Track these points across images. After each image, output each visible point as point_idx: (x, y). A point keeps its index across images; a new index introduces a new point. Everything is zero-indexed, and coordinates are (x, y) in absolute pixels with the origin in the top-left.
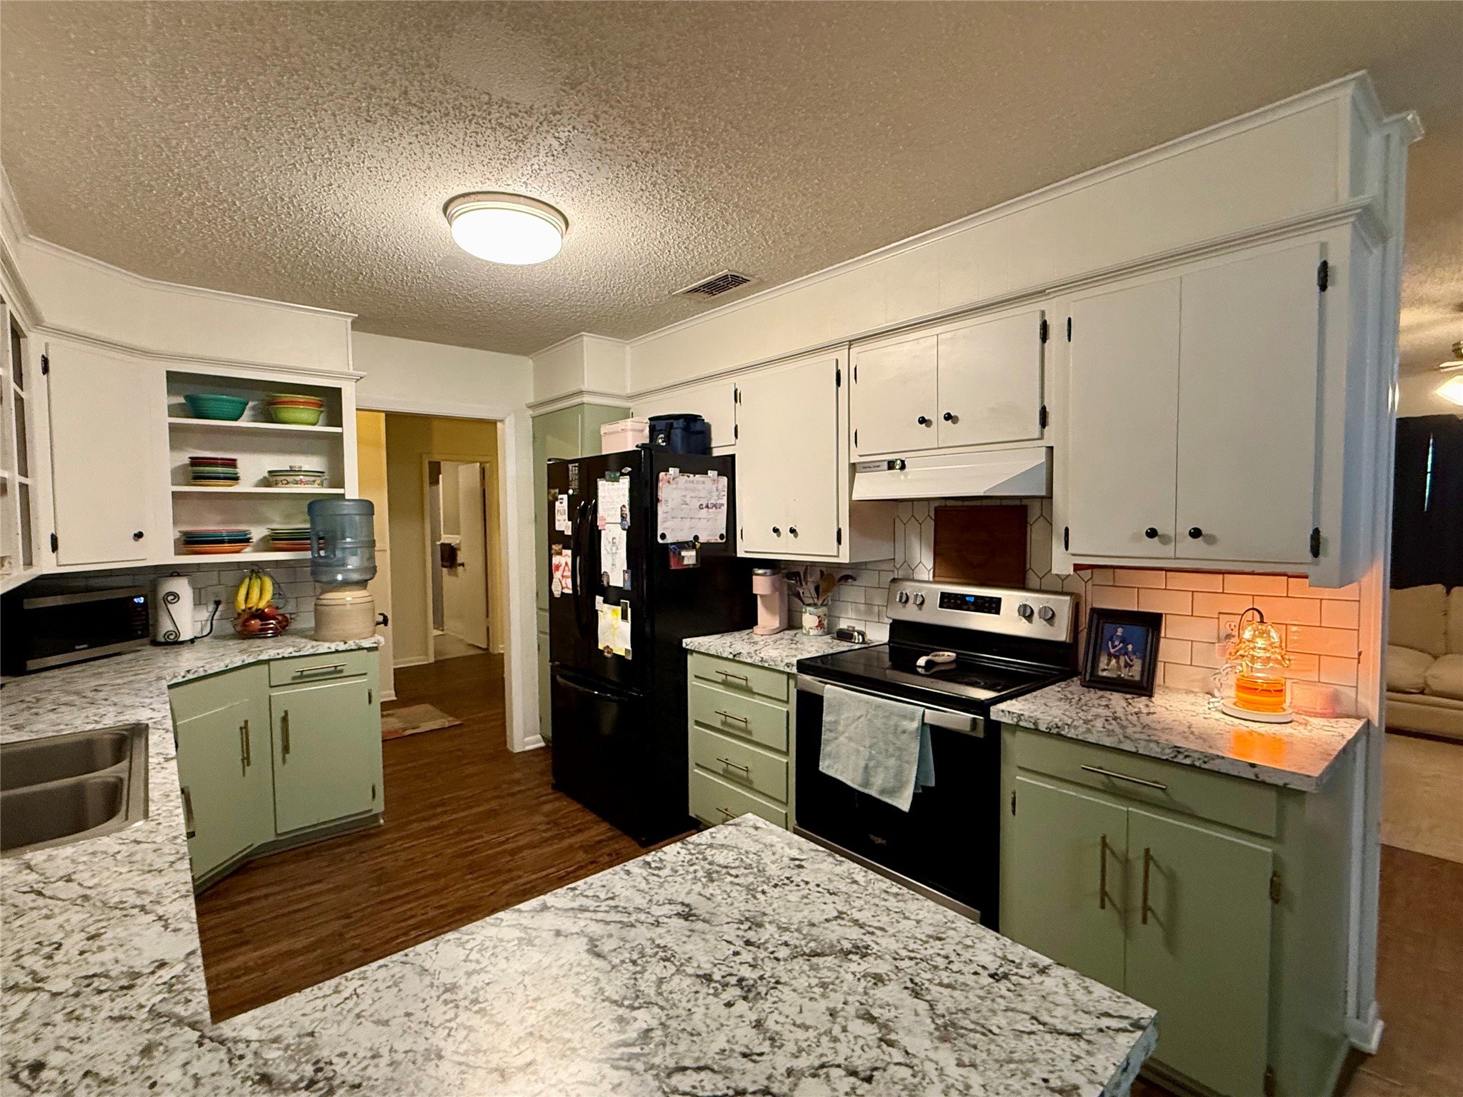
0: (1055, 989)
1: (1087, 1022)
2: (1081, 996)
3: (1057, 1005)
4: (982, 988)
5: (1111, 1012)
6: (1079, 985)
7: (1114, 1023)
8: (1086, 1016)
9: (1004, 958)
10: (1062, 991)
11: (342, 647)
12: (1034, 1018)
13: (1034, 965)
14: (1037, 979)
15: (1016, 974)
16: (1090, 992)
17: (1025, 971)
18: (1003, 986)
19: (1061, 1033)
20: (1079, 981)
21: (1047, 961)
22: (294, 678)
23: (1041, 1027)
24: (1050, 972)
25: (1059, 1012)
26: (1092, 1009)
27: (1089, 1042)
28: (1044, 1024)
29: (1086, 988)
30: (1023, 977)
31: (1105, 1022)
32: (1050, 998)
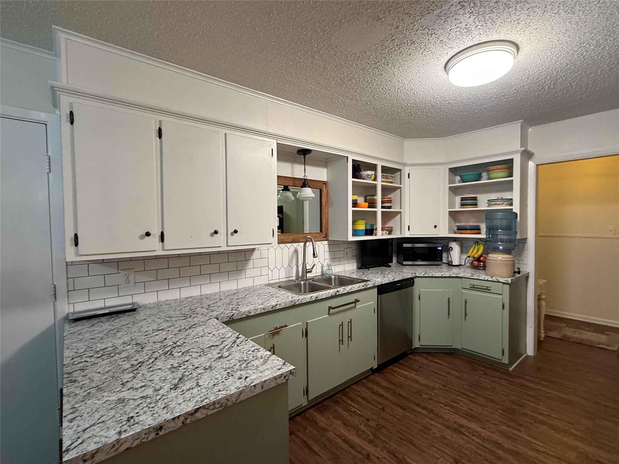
0: (108, 433)
1: (86, 436)
2: (98, 439)
3: (101, 430)
4: (129, 413)
5: (80, 445)
6: (102, 441)
7: (76, 444)
8: (88, 437)
9: (137, 423)
10: (105, 435)
11: (490, 279)
12: (104, 421)
13: (125, 431)
14: (118, 429)
15: (126, 424)
16: (95, 443)
17: (125, 427)
18: (125, 418)
19: (91, 426)
20: (103, 442)
21: (123, 436)
22: (470, 287)
23: (98, 422)
24: (117, 435)
25: (99, 430)
26: (88, 440)
27: (79, 432)
28: (98, 424)
29: (98, 443)
30: (123, 426)
31: (80, 441)
32: (106, 430)
